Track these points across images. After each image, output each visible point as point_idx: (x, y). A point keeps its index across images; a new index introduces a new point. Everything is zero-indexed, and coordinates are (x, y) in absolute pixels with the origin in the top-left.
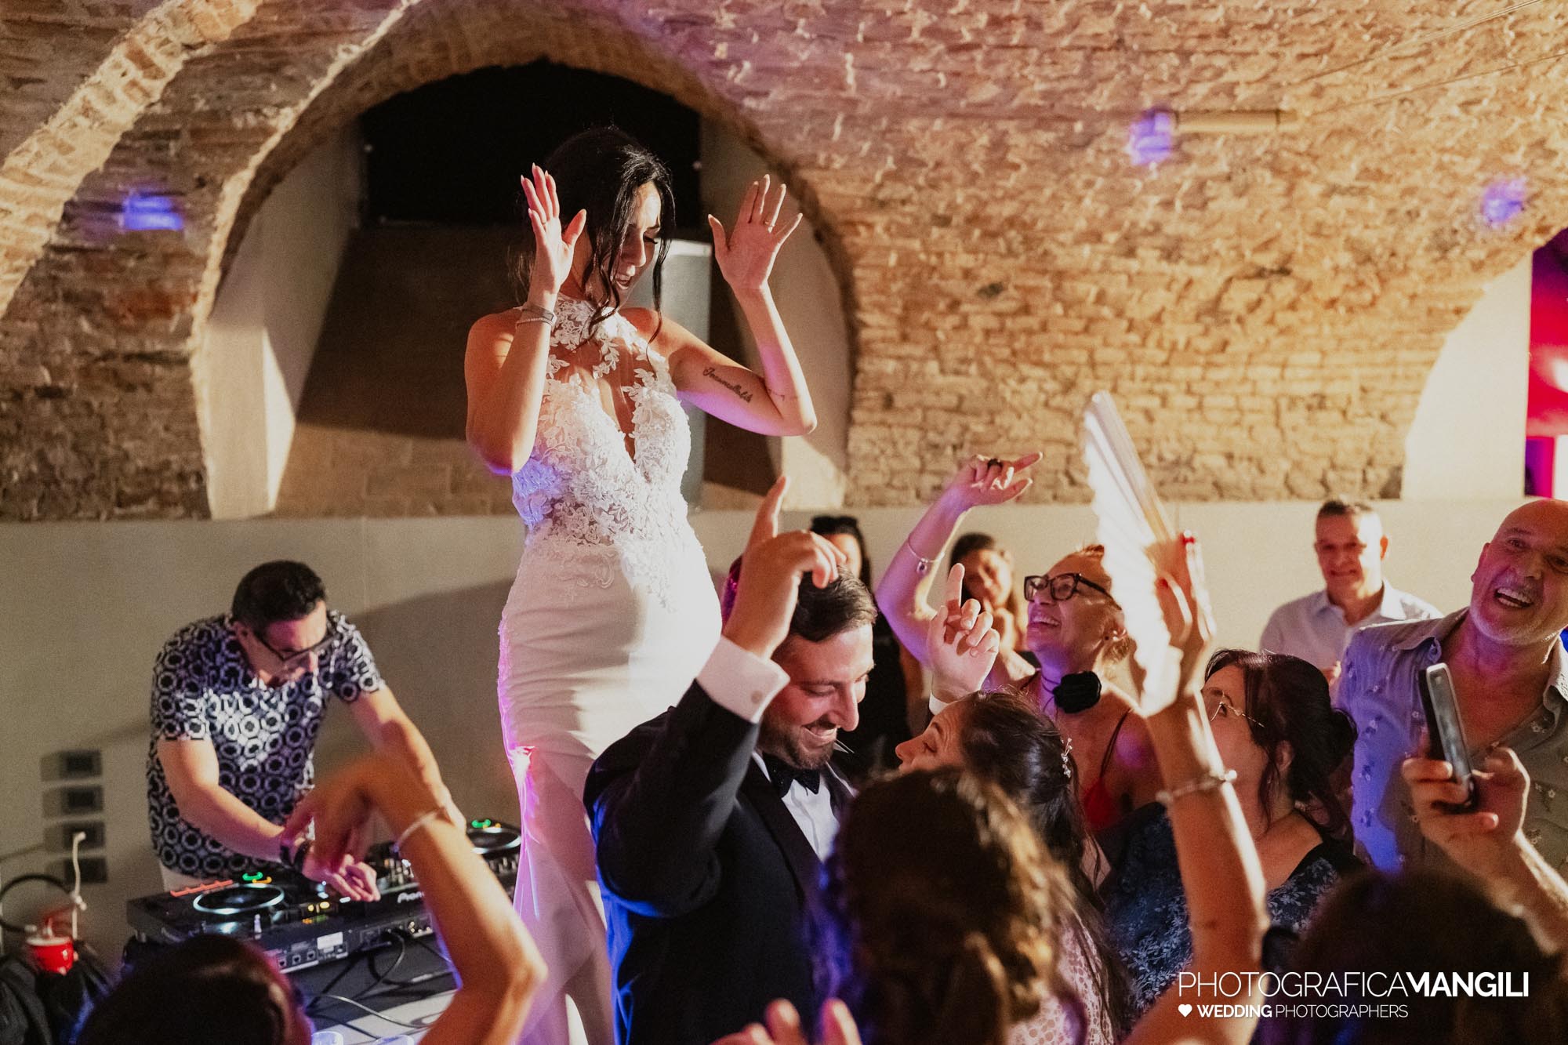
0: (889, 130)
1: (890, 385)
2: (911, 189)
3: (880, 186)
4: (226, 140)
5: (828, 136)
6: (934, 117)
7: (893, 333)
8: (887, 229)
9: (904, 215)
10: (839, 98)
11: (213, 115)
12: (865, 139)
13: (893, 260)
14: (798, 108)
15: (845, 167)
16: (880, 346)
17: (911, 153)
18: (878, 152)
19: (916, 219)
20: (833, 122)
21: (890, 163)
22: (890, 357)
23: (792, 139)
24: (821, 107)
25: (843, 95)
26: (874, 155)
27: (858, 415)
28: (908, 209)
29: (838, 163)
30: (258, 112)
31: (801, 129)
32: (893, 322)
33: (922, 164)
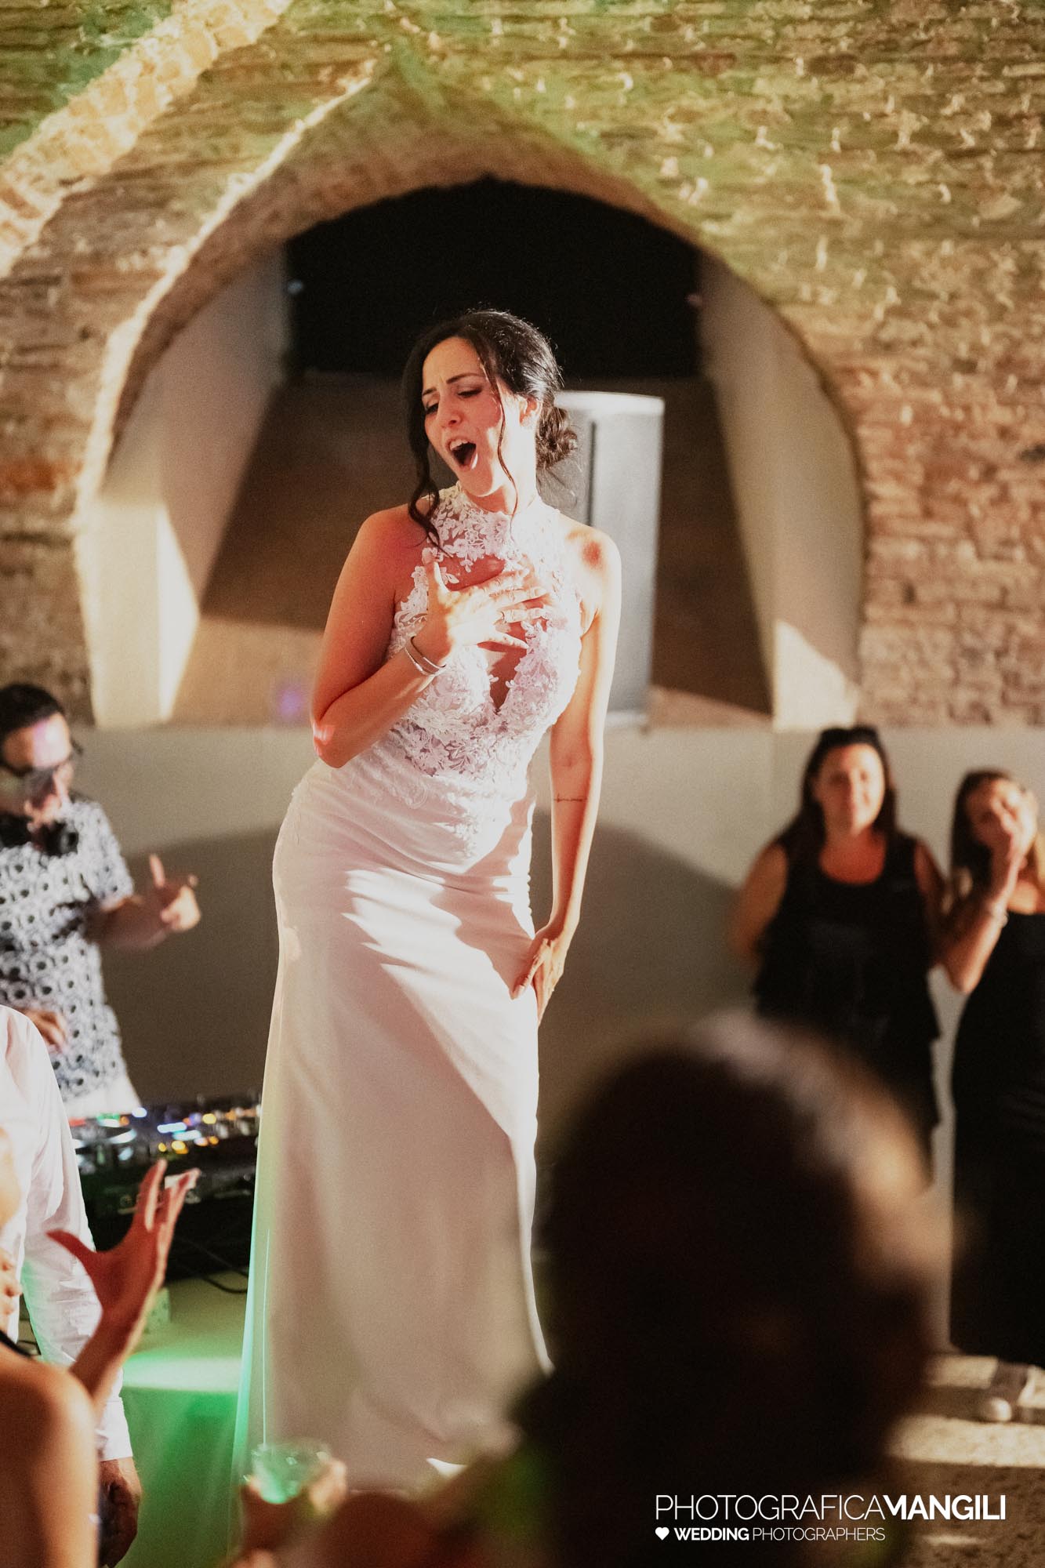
0: (886, 255)
1: (912, 574)
2: (922, 328)
3: (882, 325)
4: (108, 284)
5: (810, 264)
6: (940, 239)
7: (914, 508)
8: (896, 377)
9: (916, 359)
10: (820, 219)
11: (96, 257)
12: (857, 268)
13: (906, 416)
14: (770, 232)
15: (839, 301)
16: (897, 525)
17: (917, 284)
18: (875, 282)
19: (933, 365)
20: (813, 249)
21: (892, 296)
22: (908, 536)
23: (766, 269)
24: (798, 229)
25: (824, 214)
26: (871, 286)
27: (873, 611)
28: (921, 352)
29: (827, 297)
30: (144, 253)
31: (775, 258)
32: (914, 494)
33: (932, 296)
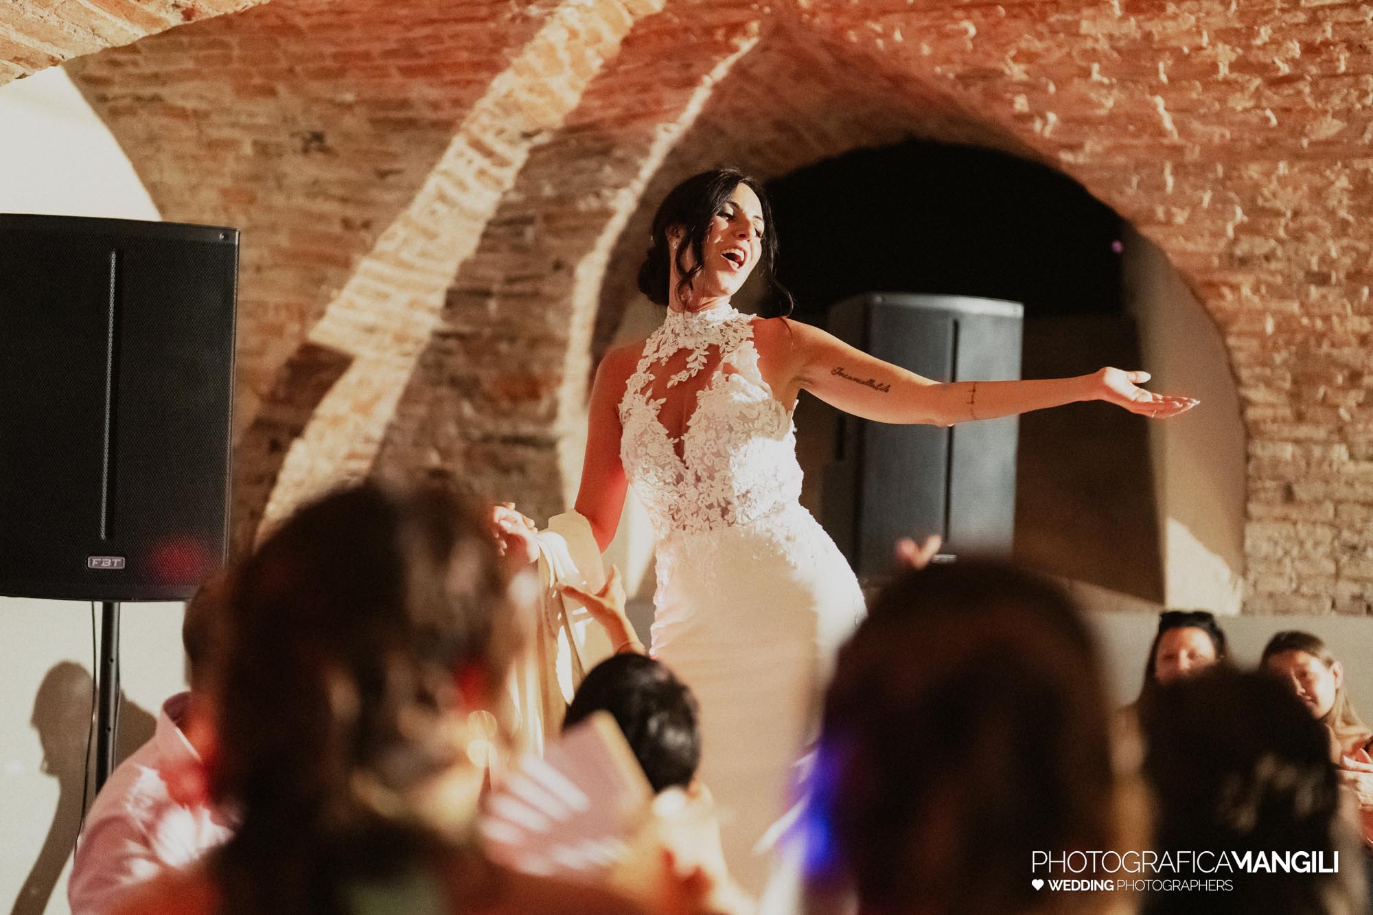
0: (1227, 177)
1: (1290, 473)
2: (1273, 243)
3: (1236, 241)
4: (573, 223)
5: (1161, 186)
6: (1276, 160)
7: (1287, 412)
8: (1256, 290)
9: (1272, 273)
10: (1162, 145)
11: (560, 200)
12: (1203, 188)
13: (1270, 326)
14: (1120, 160)
15: (1190, 220)
16: (1271, 427)
17: (1260, 202)
18: (1222, 203)
19: (1288, 278)
20: (1162, 171)
21: (1240, 215)
22: (1286, 440)
23: (1121, 193)
24: (1143, 155)
25: (1166, 141)
26: (1219, 206)
27: (1255, 508)
28: (1274, 265)
29: (1180, 217)
30: (598, 195)
31: (1129, 184)
32: (1283, 399)
33: (1278, 214)
